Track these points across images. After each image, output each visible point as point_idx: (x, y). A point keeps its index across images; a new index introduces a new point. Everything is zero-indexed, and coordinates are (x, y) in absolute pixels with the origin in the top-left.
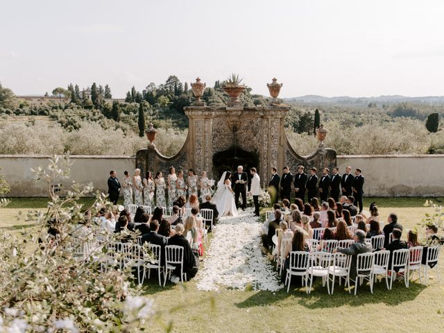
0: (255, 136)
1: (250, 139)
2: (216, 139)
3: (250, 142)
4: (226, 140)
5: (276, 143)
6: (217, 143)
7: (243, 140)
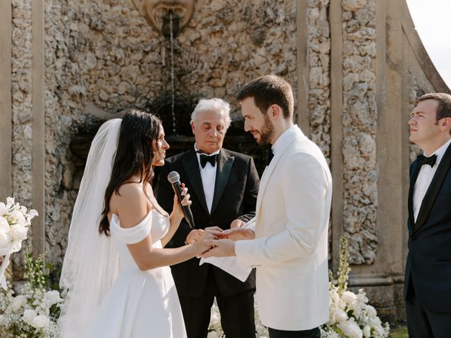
0: (259, 42)
1: (234, 65)
2: (87, 61)
3: (237, 75)
4: (133, 70)
5: (371, 48)
6: (90, 76)
7: (206, 72)
